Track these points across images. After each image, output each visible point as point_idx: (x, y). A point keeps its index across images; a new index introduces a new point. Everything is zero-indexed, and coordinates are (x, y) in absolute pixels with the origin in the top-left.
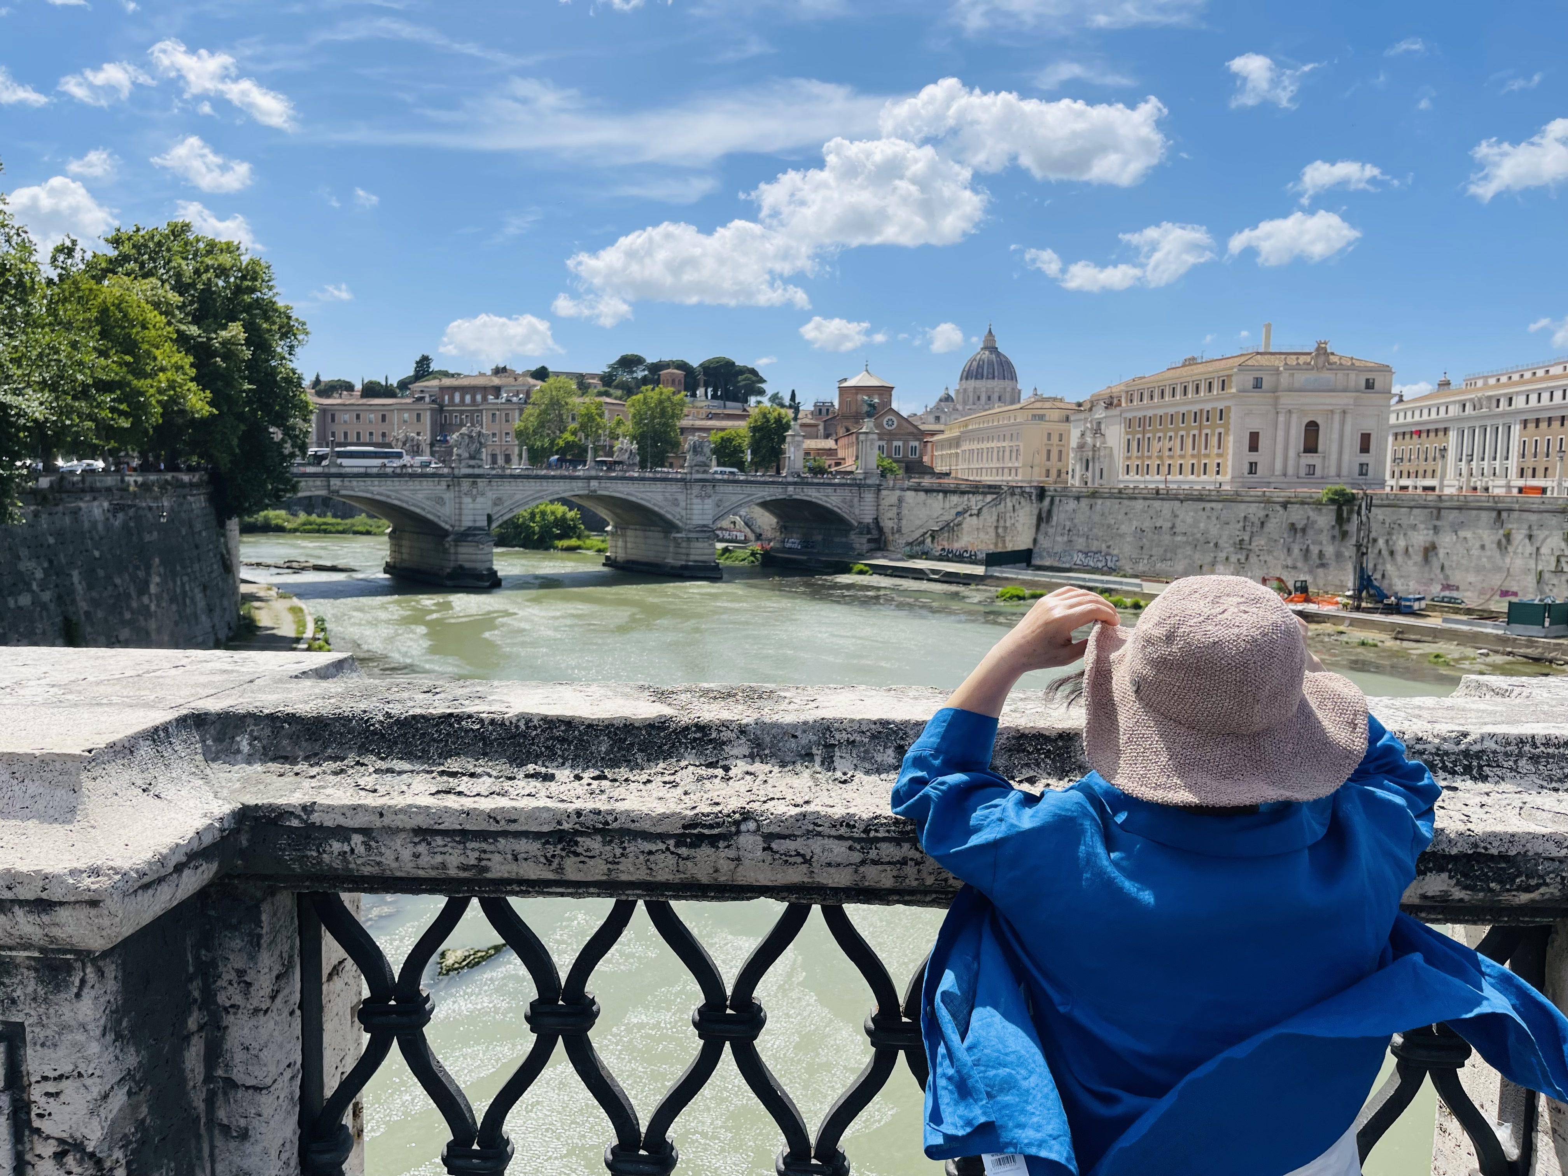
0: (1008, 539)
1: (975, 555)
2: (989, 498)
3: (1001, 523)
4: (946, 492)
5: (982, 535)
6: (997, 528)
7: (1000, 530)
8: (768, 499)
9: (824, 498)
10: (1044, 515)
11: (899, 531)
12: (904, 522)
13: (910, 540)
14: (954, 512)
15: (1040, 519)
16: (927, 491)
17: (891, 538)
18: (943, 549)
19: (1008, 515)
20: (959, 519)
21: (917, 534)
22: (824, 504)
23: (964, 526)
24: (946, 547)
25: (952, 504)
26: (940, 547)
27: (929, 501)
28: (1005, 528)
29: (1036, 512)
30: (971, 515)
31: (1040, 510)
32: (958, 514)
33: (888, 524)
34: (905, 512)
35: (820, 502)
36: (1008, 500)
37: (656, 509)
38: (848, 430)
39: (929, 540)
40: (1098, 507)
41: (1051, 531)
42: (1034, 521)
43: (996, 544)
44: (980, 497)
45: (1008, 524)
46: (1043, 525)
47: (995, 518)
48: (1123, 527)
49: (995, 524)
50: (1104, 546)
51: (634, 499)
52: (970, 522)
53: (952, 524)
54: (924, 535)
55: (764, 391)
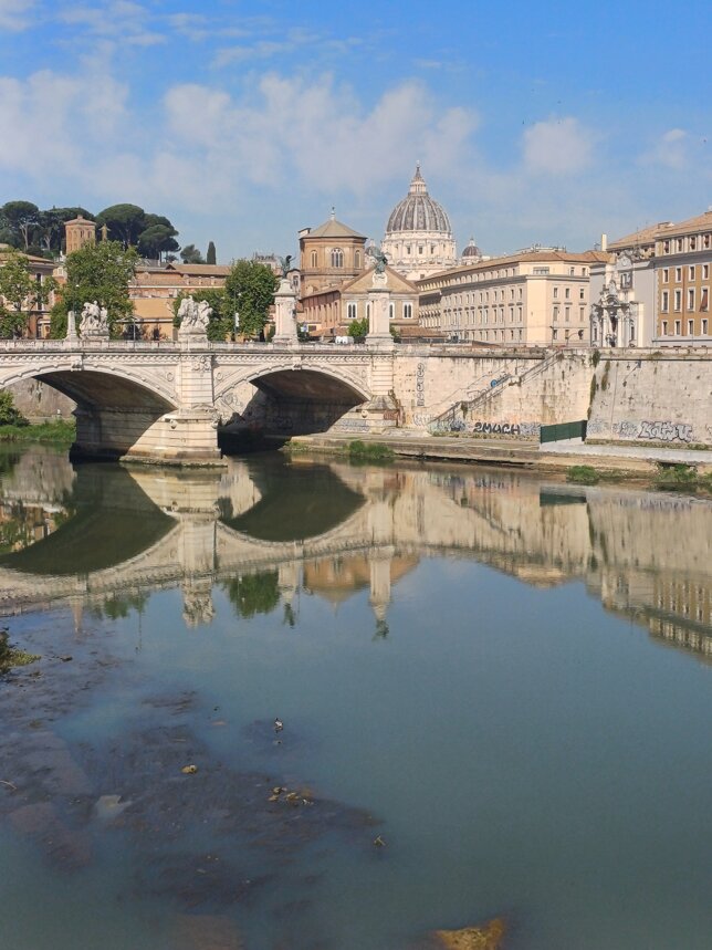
0: (557, 410)
1: (518, 430)
2: (531, 364)
3: (549, 392)
4: (477, 358)
5: (526, 407)
6: (543, 397)
7: (547, 401)
10: (599, 382)
11: (421, 404)
12: (426, 394)
13: (437, 415)
14: (488, 381)
15: (594, 387)
16: (454, 357)
17: (411, 413)
18: (478, 424)
19: (557, 382)
20: (497, 388)
21: (443, 408)
22: (334, 375)
23: (503, 396)
24: (482, 421)
25: (486, 372)
26: (475, 422)
27: (457, 369)
28: (554, 398)
29: (590, 379)
30: (511, 384)
31: (595, 377)
32: (493, 384)
33: (405, 398)
34: (426, 382)
36: (556, 365)
37: (148, 385)
39: (461, 413)
40: (665, 370)
41: (608, 400)
42: (589, 389)
43: (543, 417)
44: (521, 363)
45: (557, 393)
46: (599, 393)
47: (541, 386)
48: (696, 392)
49: (541, 393)
50: (673, 415)
51: (122, 375)
52: (509, 393)
53: (488, 395)
54: (453, 408)
55: (177, 245)
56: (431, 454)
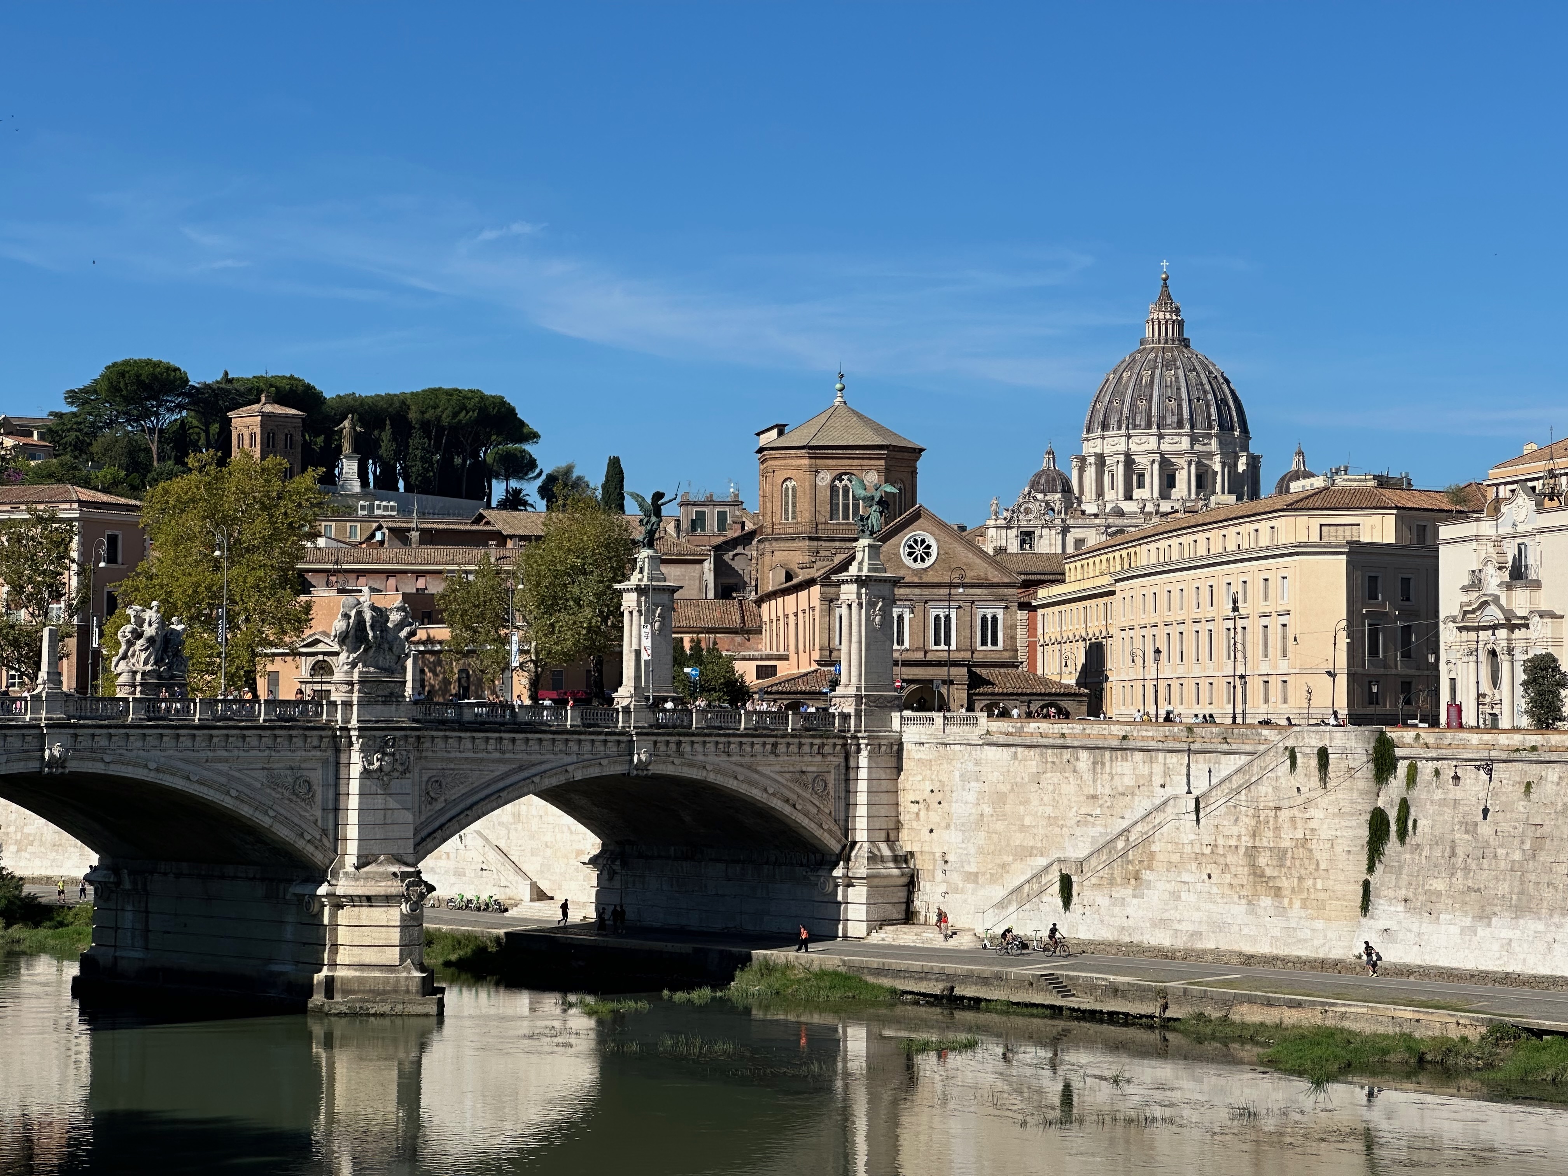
2: (1225, 765)
3: (1266, 838)
6: (1252, 853)
7: (1262, 860)
8: (579, 776)
9: (742, 772)
12: (978, 838)
20: (1142, 827)
21: (1018, 874)
22: (743, 788)
23: (1158, 847)
25: (1118, 785)
27: (1051, 778)
28: (1278, 853)
29: (1366, 804)
30: (1175, 816)
33: (926, 847)
35: (732, 784)
36: (1283, 772)
37: (245, 810)
38: (789, 577)
39: (1054, 890)
40: (1549, 789)
41: (1414, 859)
42: (1365, 832)
43: (1252, 902)
44: (1200, 764)
45: (1286, 844)
46: (1392, 845)
47: (1247, 823)
49: (1246, 841)
51: (178, 783)
52: (1172, 838)
53: (1120, 844)
54: (1037, 876)
55: (532, 464)
56: (969, 991)
